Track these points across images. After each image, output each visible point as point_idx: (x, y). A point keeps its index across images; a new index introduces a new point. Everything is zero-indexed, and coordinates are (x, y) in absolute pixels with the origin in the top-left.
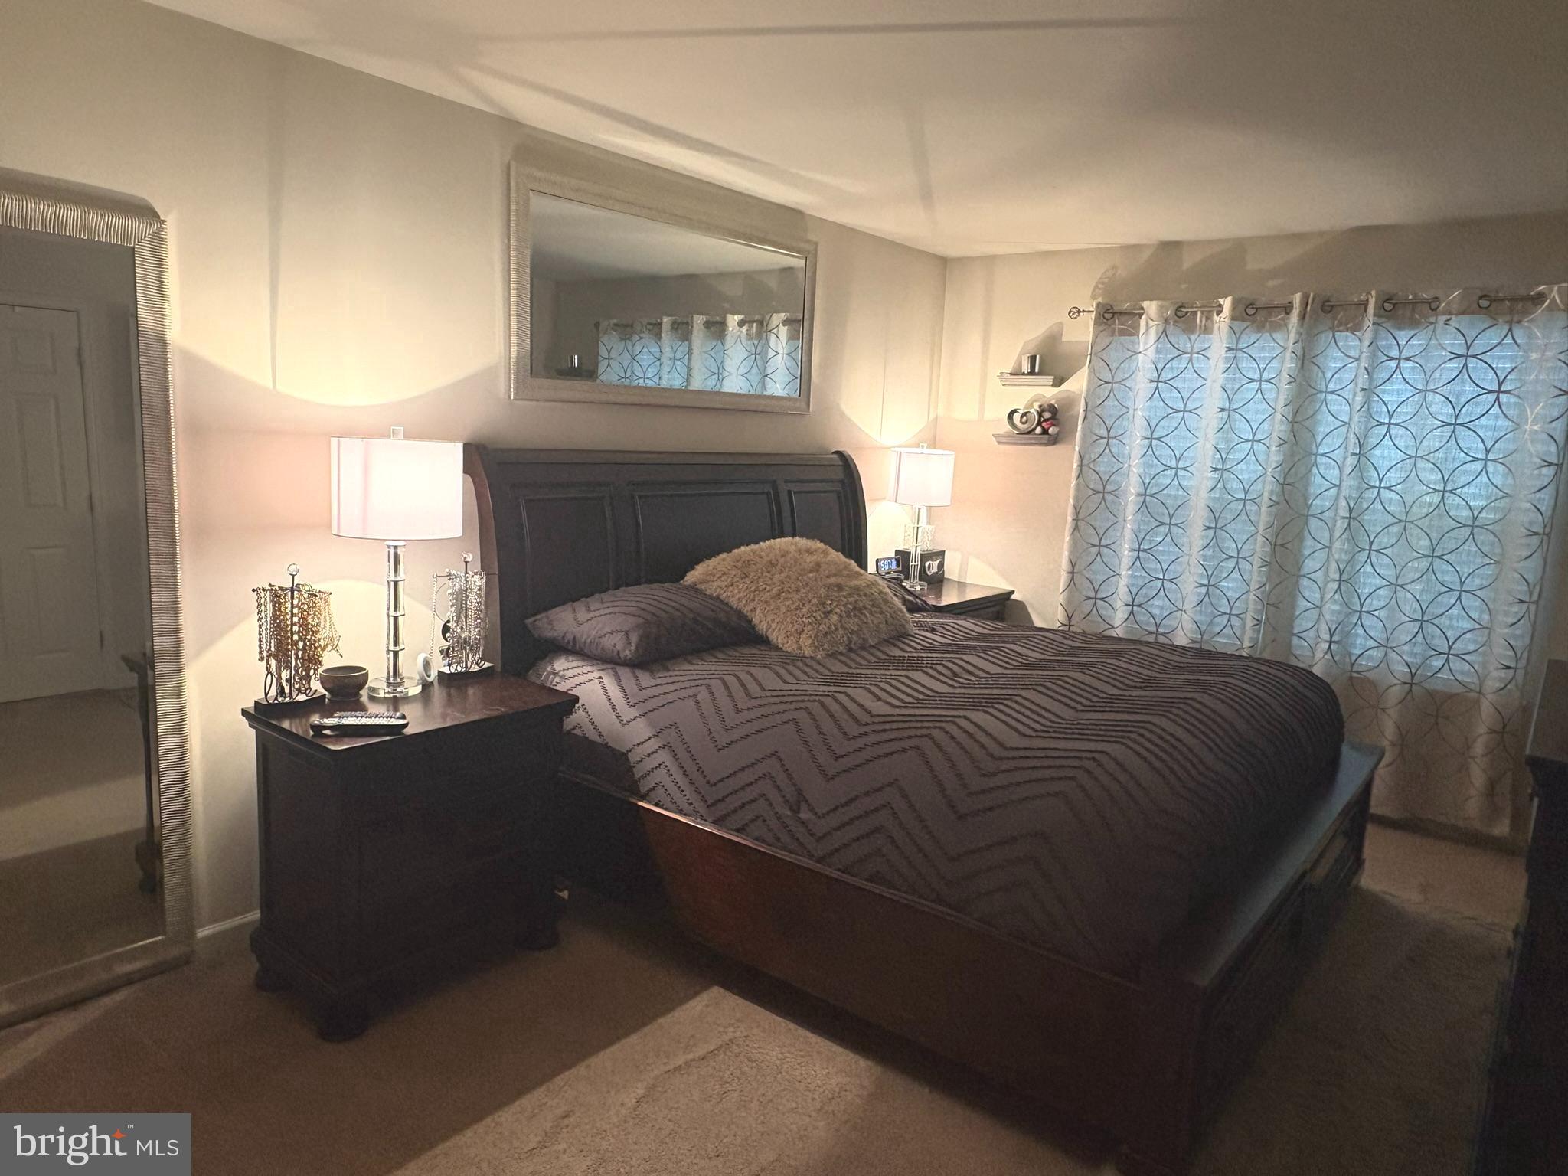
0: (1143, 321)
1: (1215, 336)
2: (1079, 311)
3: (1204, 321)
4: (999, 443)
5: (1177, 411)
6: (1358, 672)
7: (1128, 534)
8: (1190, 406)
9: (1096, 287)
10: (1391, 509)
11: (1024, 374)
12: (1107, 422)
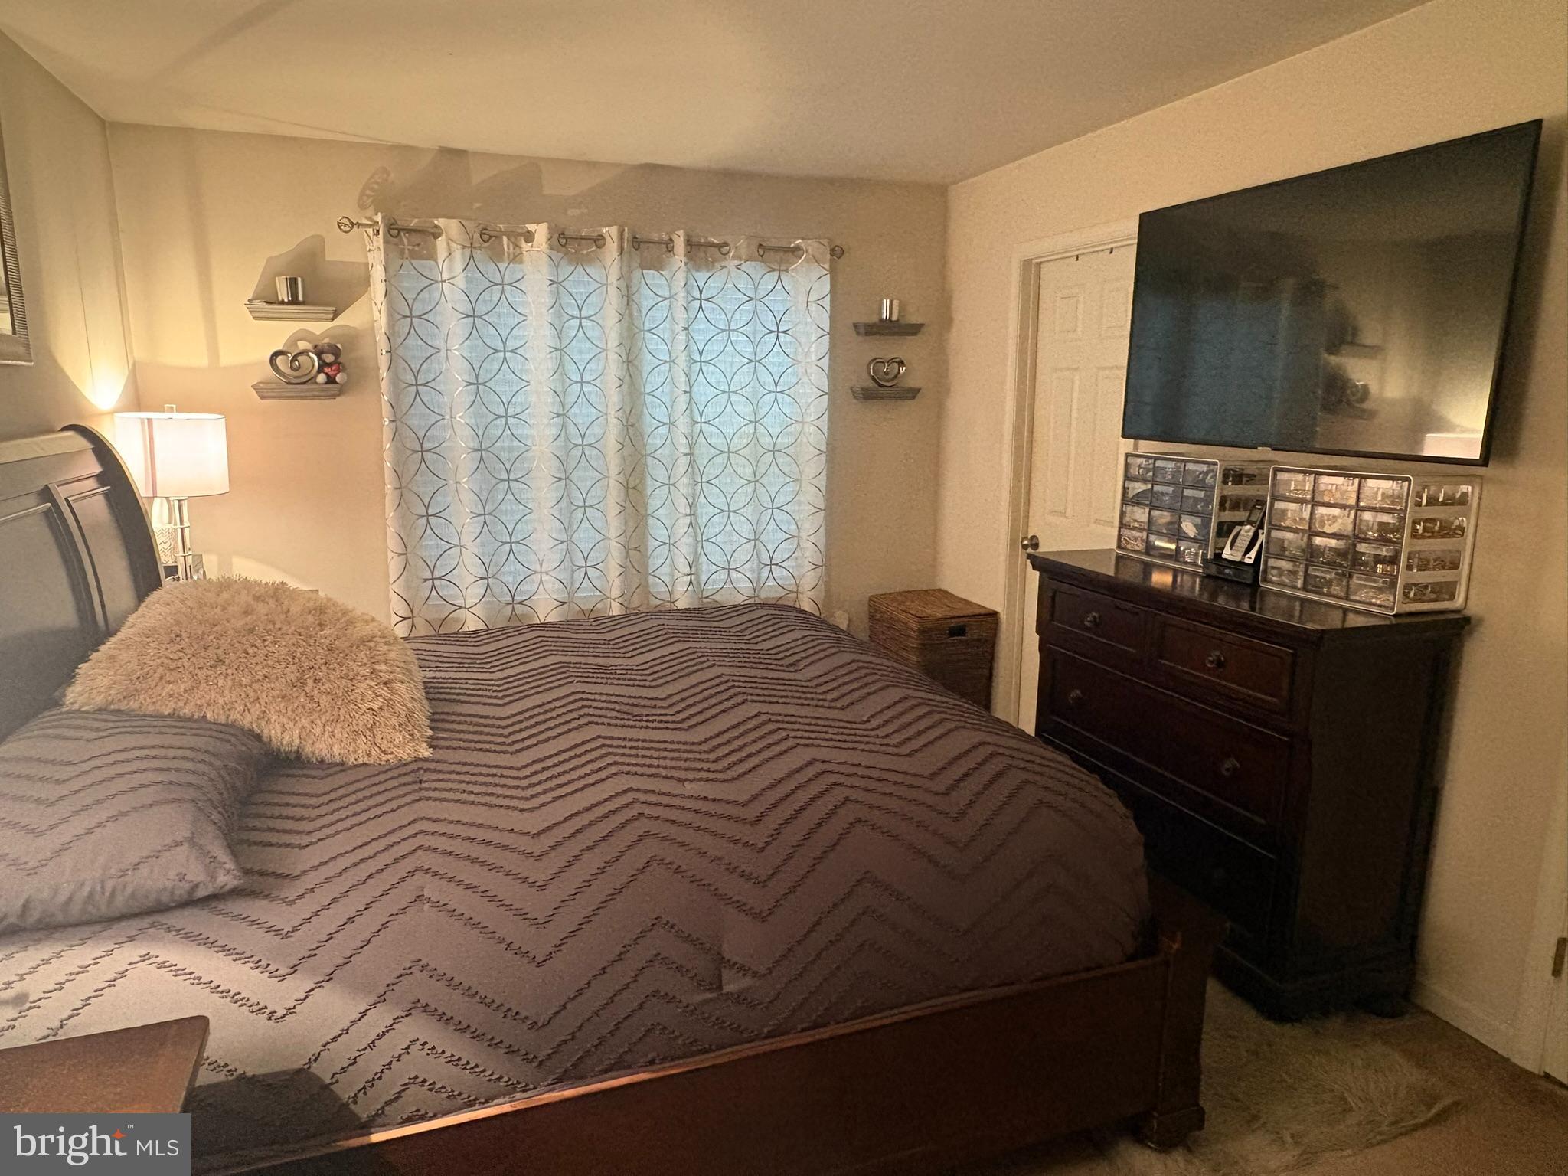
0: (441, 243)
1: (527, 267)
2: (353, 224)
3: (511, 248)
4: (262, 398)
5: (497, 351)
6: (707, 597)
7: (467, 497)
8: (510, 345)
9: (362, 194)
10: (712, 441)
11: (283, 302)
12: (413, 366)
